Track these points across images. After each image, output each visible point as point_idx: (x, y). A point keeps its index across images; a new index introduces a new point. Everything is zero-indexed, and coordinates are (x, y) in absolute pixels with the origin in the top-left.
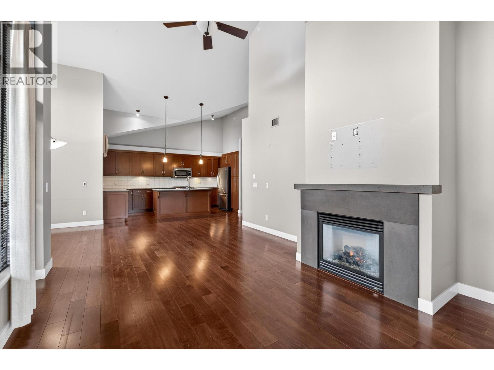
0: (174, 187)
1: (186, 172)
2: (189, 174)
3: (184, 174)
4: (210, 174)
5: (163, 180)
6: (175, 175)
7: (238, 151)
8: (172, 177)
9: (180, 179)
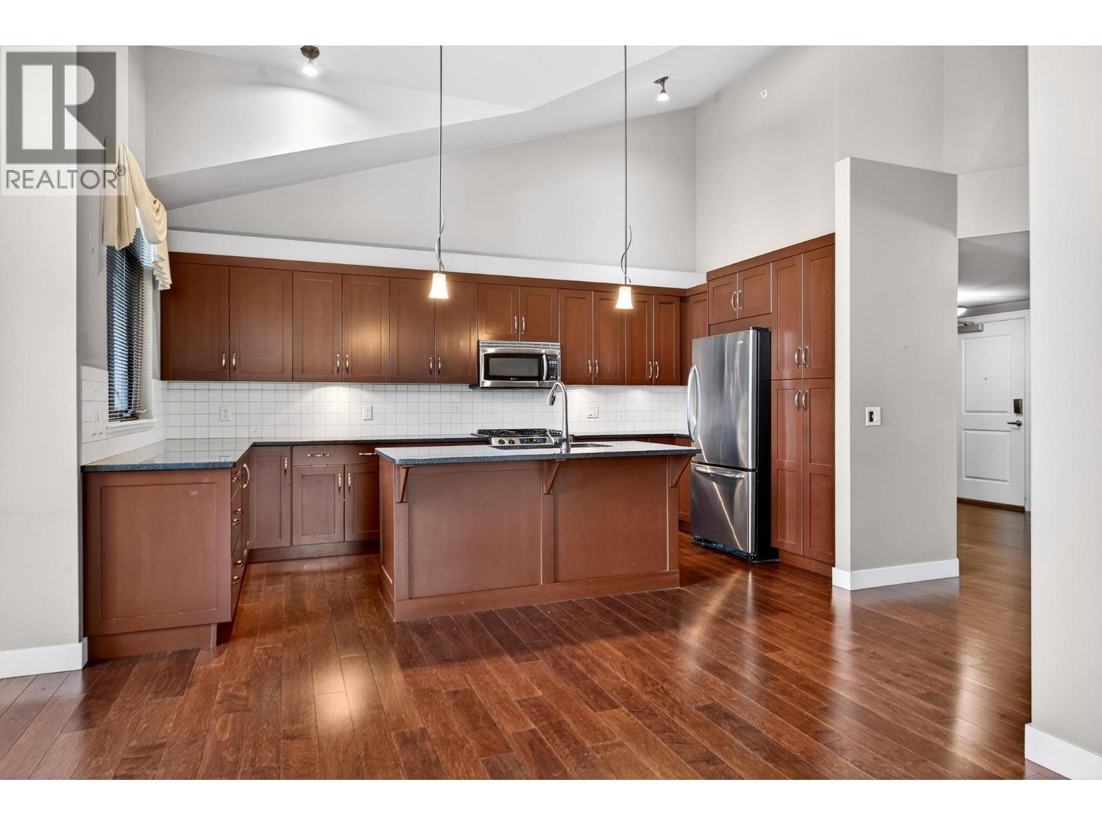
0: (480, 432)
1: (535, 361)
2: (551, 370)
3: (529, 368)
4: (643, 369)
5: (435, 397)
6: (487, 377)
7: (832, 236)
8: (475, 385)
9: (508, 394)
